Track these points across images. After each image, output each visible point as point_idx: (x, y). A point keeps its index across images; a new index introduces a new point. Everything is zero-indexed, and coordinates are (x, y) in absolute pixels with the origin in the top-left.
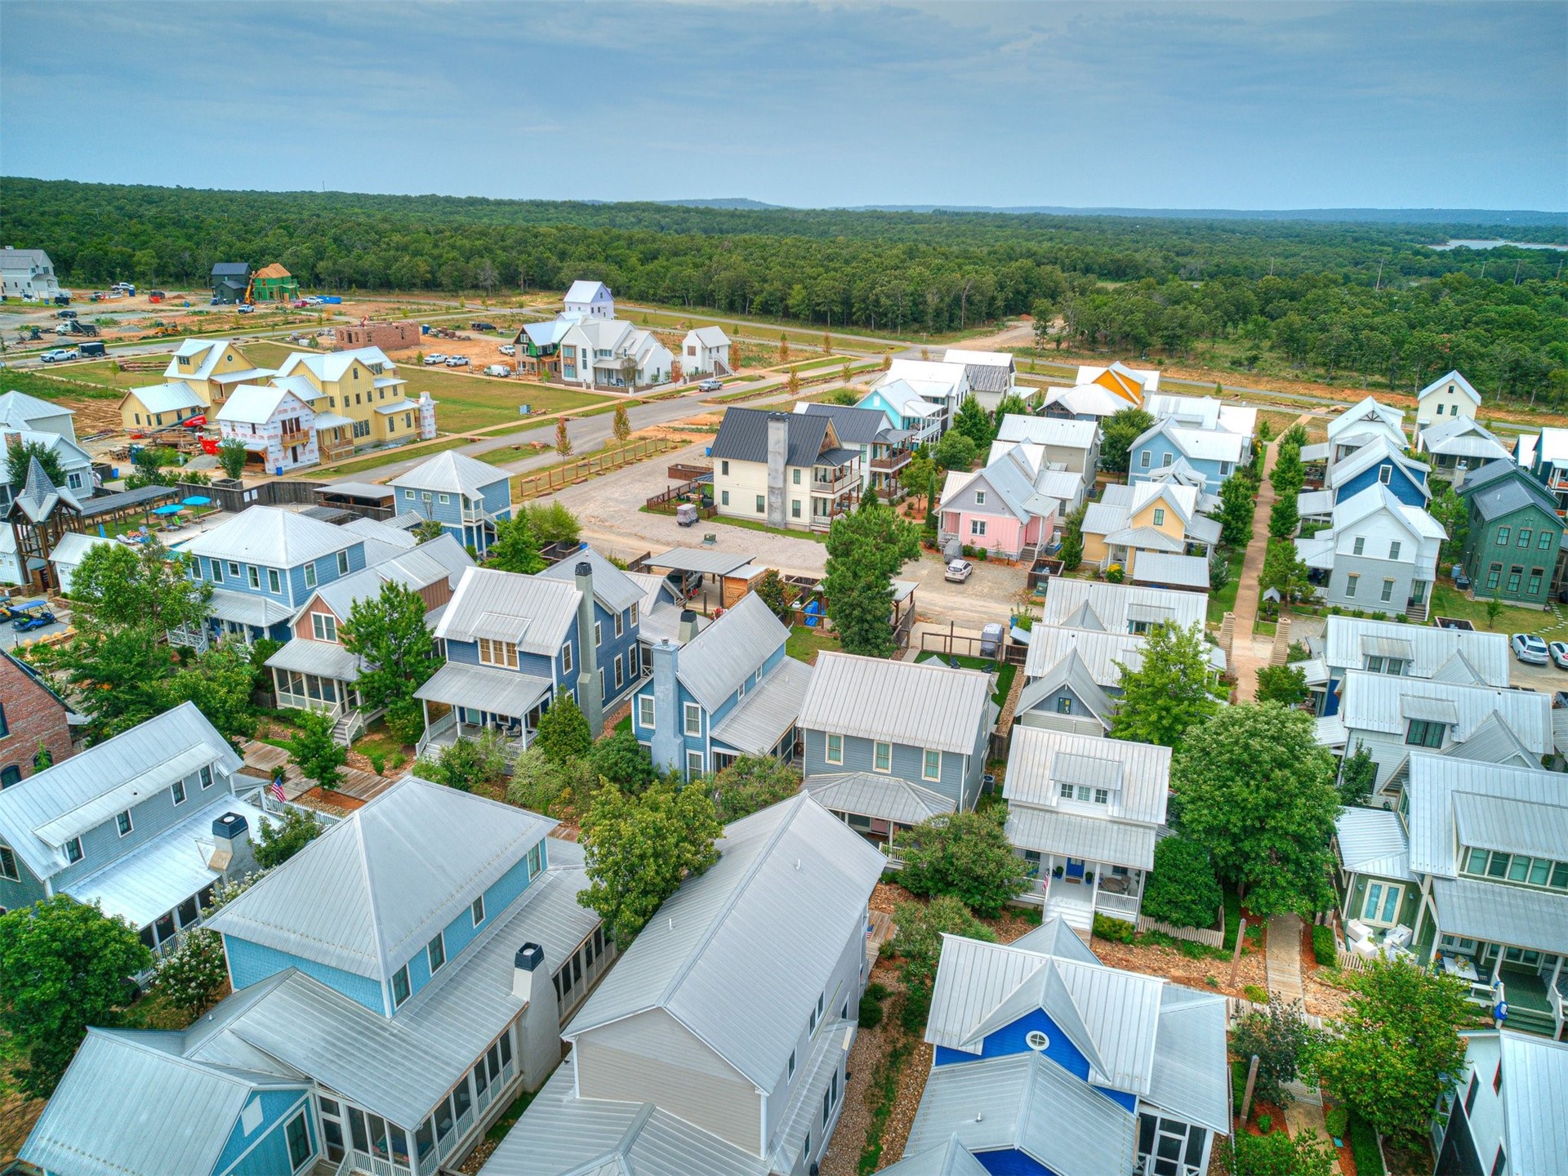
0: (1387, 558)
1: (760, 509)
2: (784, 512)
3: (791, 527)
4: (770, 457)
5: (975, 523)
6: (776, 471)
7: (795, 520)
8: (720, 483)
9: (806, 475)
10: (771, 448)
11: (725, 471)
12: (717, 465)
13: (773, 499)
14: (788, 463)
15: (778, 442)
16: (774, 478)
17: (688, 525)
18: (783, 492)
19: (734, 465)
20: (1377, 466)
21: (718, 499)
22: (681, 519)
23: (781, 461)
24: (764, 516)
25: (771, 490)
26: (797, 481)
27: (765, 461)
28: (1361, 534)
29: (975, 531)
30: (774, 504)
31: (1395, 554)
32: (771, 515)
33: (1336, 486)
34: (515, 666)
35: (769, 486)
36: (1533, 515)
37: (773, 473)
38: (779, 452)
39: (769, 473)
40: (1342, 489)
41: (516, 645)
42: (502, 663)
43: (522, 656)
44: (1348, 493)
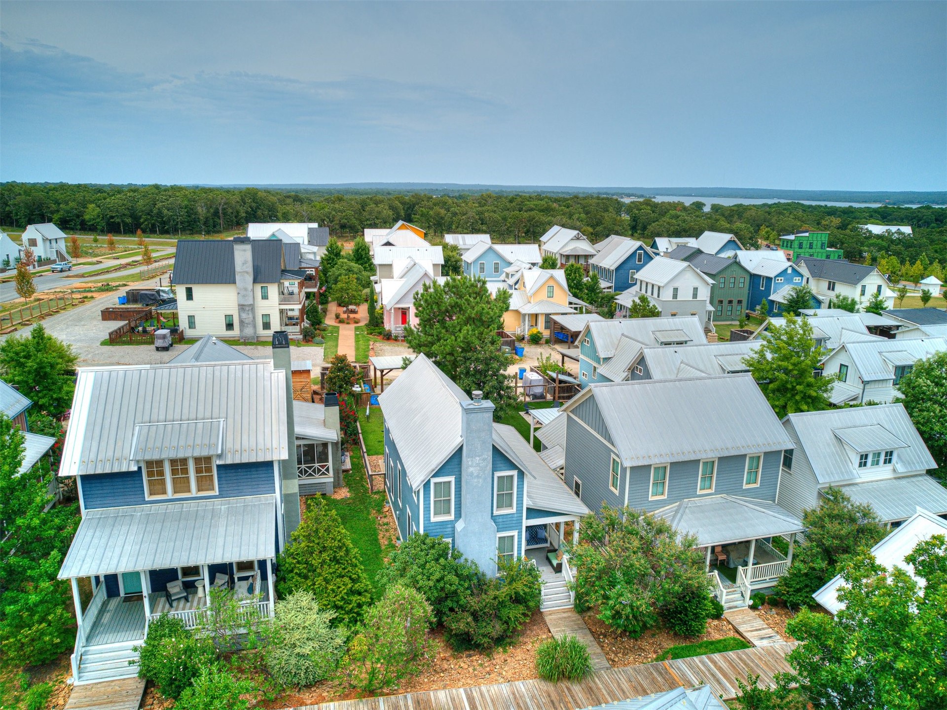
0: (691, 299)
1: (230, 326)
2: (255, 327)
3: (262, 339)
4: (238, 278)
6: (246, 289)
7: (266, 331)
8: (184, 308)
9: (273, 290)
10: (238, 268)
11: (189, 295)
12: (181, 292)
13: (244, 316)
14: (255, 281)
15: (245, 263)
16: (244, 296)
17: (166, 349)
18: (252, 308)
19: (197, 290)
20: (635, 252)
22: (159, 343)
23: (250, 278)
24: (236, 332)
25: (242, 307)
26: (265, 297)
27: (234, 282)
28: (676, 285)
30: (247, 321)
31: (695, 295)
32: (241, 330)
33: (613, 268)
34: (213, 489)
35: (239, 305)
36: (735, 268)
37: (243, 293)
38: (247, 273)
39: (239, 293)
40: (617, 269)
41: (208, 459)
42: (189, 491)
43: (222, 472)
44: (621, 271)
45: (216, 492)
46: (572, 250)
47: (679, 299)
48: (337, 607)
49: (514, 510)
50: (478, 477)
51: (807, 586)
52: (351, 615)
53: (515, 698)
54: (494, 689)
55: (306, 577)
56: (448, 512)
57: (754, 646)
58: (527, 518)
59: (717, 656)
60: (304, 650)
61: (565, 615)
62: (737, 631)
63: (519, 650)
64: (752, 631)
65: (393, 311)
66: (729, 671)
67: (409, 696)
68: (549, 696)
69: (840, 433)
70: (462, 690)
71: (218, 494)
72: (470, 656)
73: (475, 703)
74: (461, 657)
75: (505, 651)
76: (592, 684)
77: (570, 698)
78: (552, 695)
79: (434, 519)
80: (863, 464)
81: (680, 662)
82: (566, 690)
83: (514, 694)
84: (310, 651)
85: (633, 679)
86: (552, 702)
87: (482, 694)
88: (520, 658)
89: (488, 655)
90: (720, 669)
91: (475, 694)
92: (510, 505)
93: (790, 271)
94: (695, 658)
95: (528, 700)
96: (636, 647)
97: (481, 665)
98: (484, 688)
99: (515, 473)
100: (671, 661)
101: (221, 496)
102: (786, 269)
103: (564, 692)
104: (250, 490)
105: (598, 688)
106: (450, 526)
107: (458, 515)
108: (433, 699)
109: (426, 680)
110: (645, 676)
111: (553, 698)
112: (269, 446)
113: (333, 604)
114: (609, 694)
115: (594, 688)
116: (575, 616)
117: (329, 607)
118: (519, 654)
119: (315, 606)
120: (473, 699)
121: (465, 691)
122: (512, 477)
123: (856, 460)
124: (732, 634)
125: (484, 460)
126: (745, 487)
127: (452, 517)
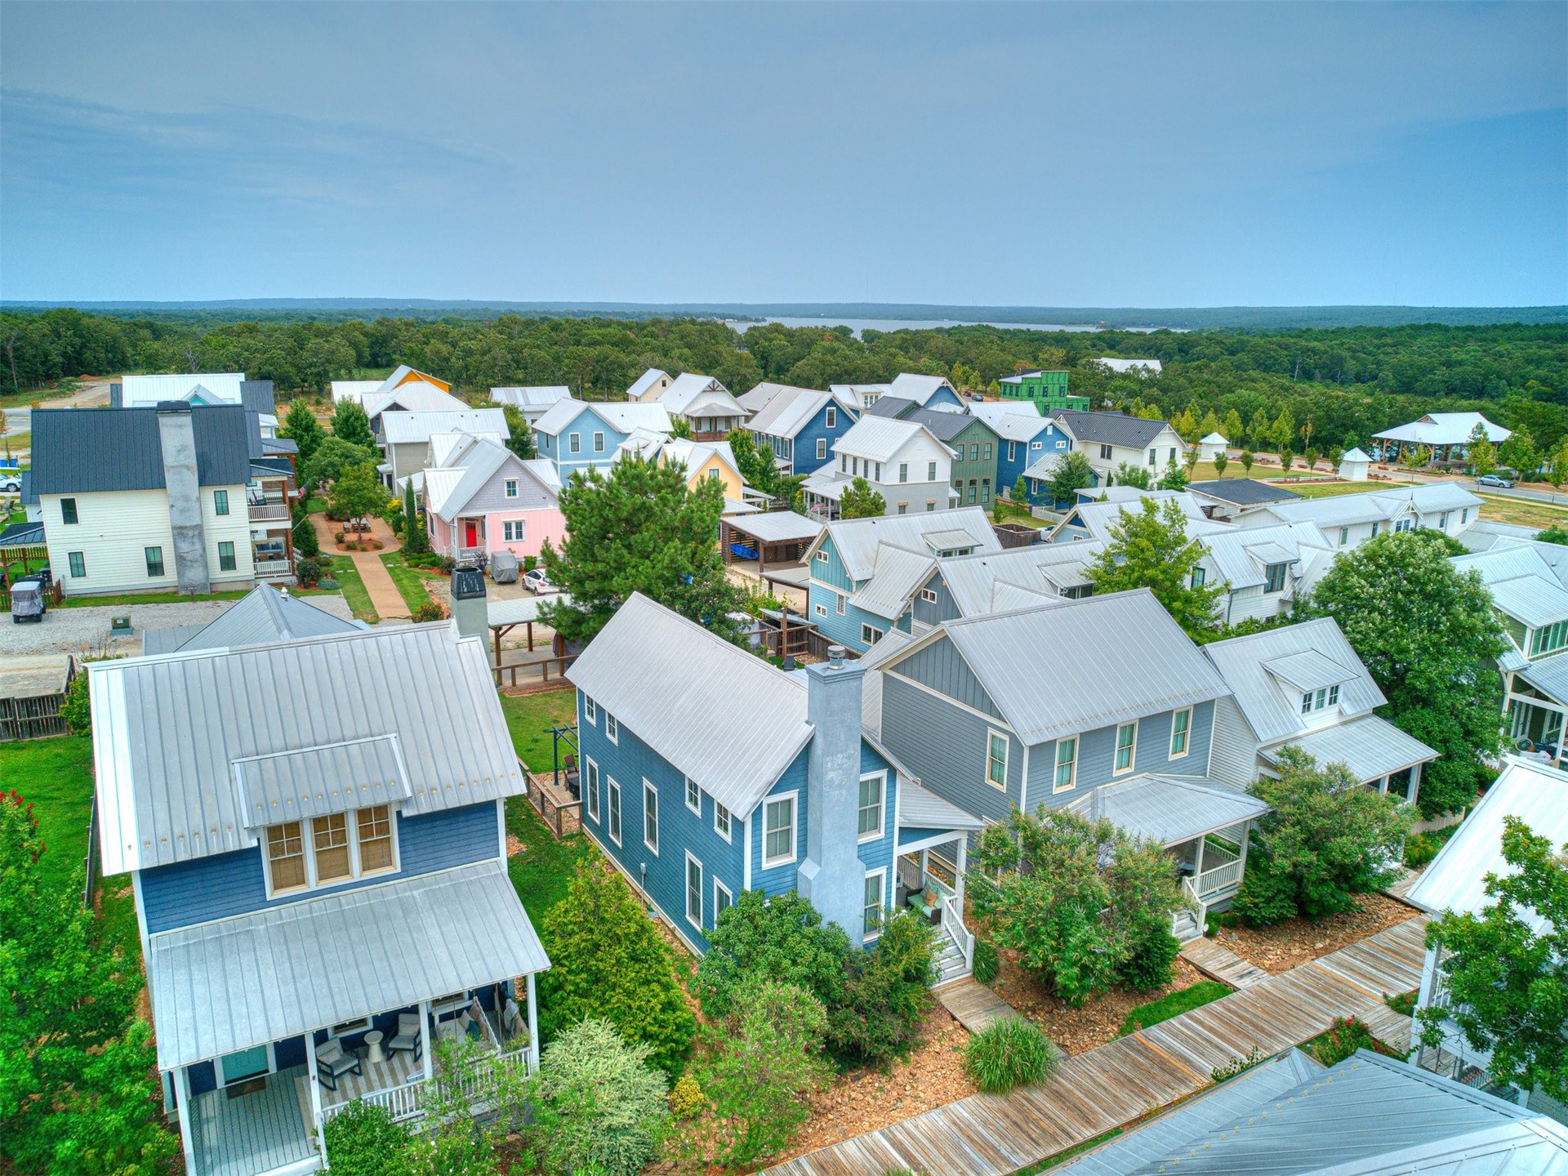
0: (926, 481)
1: (155, 568)
2: (206, 566)
3: (221, 588)
4: (169, 477)
5: (508, 526)
6: (186, 498)
7: (229, 575)
8: (59, 539)
9: (238, 498)
10: (169, 459)
11: (70, 513)
12: (49, 511)
13: (184, 547)
14: (203, 482)
15: (182, 449)
16: (182, 511)
17: (35, 619)
18: (199, 531)
19: (86, 505)
21: (60, 569)
22: (23, 608)
23: (193, 478)
24: (170, 577)
25: (179, 532)
26: (223, 510)
27: (162, 485)
28: (904, 460)
29: (508, 536)
30: (189, 557)
31: (932, 475)
32: (180, 574)
33: (791, 435)
34: (390, 863)
35: (174, 528)
36: (978, 430)
37: (179, 504)
38: (188, 468)
39: (172, 506)
40: (798, 437)
41: (382, 810)
42: (347, 872)
43: (408, 830)
44: (804, 441)
45: (397, 867)
46: (705, 408)
47: (909, 481)
48: (646, 1036)
49: (882, 834)
50: (840, 786)
51: (1279, 891)
52: (668, 1046)
53: (960, 1129)
54: (923, 1121)
55: (585, 994)
56: (788, 850)
57: (1236, 989)
58: (900, 844)
59: (1198, 1012)
60: (620, 1120)
61: (965, 989)
62: (1204, 973)
63: (925, 1056)
64: (1224, 968)
65: (456, 524)
66: (1223, 1030)
67: (802, 1160)
68: (1007, 1116)
69: (1270, 665)
70: (877, 1134)
71: (399, 870)
72: (858, 1078)
73: (907, 1150)
74: (846, 1083)
75: (905, 1061)
76: (1056, 1086)
77: (1036, 1113)
78: (1010, 1114)
79: (766, 865)
80: (1306, 708)
81: (1154, 1030)
82: (1025, 1102)
83: (955, 1124)
84: (631, 1118)
85: (1108, 1068)
86: (1015, 1123)
87: (909, 1134)
88: (932, 1068)
89: (884, 1072)
90: (1211, 1029)
91: (900, 1137)
92: (876, 827)
93: (1050, 432)
94: (1171, 1020)
95: (980, 1129)
96: (1084, 1020)
97: (881, 1089)
98: (908, 1124)
99: (882, 774)
100: (1143, 1031)
101: (405, 873)
102: (1046, 429)
103: (1023, 1105)
104: (456, 856)
105: (1068, 1091)
106: (789, 873)
107: (803, 853)
108: (841, 1156)
109: (810, 1130)
110: (1120, 1059)
111: (1014, 1118)
112: (488, 773)
113: (641, 1032)
114: (1087, 1096)
115: (1062, 1091)
116: (980, 989)
117: (636, 1038)
118: (927, 1060)
119: (619, 1041)
120: (901, 1144)
121: (883, 1134)
122: (878, 781)
123: (1298, 703)
124: (1198, 978)
125: (849, 757)
126: (1172, 758)
127: (794, 858)
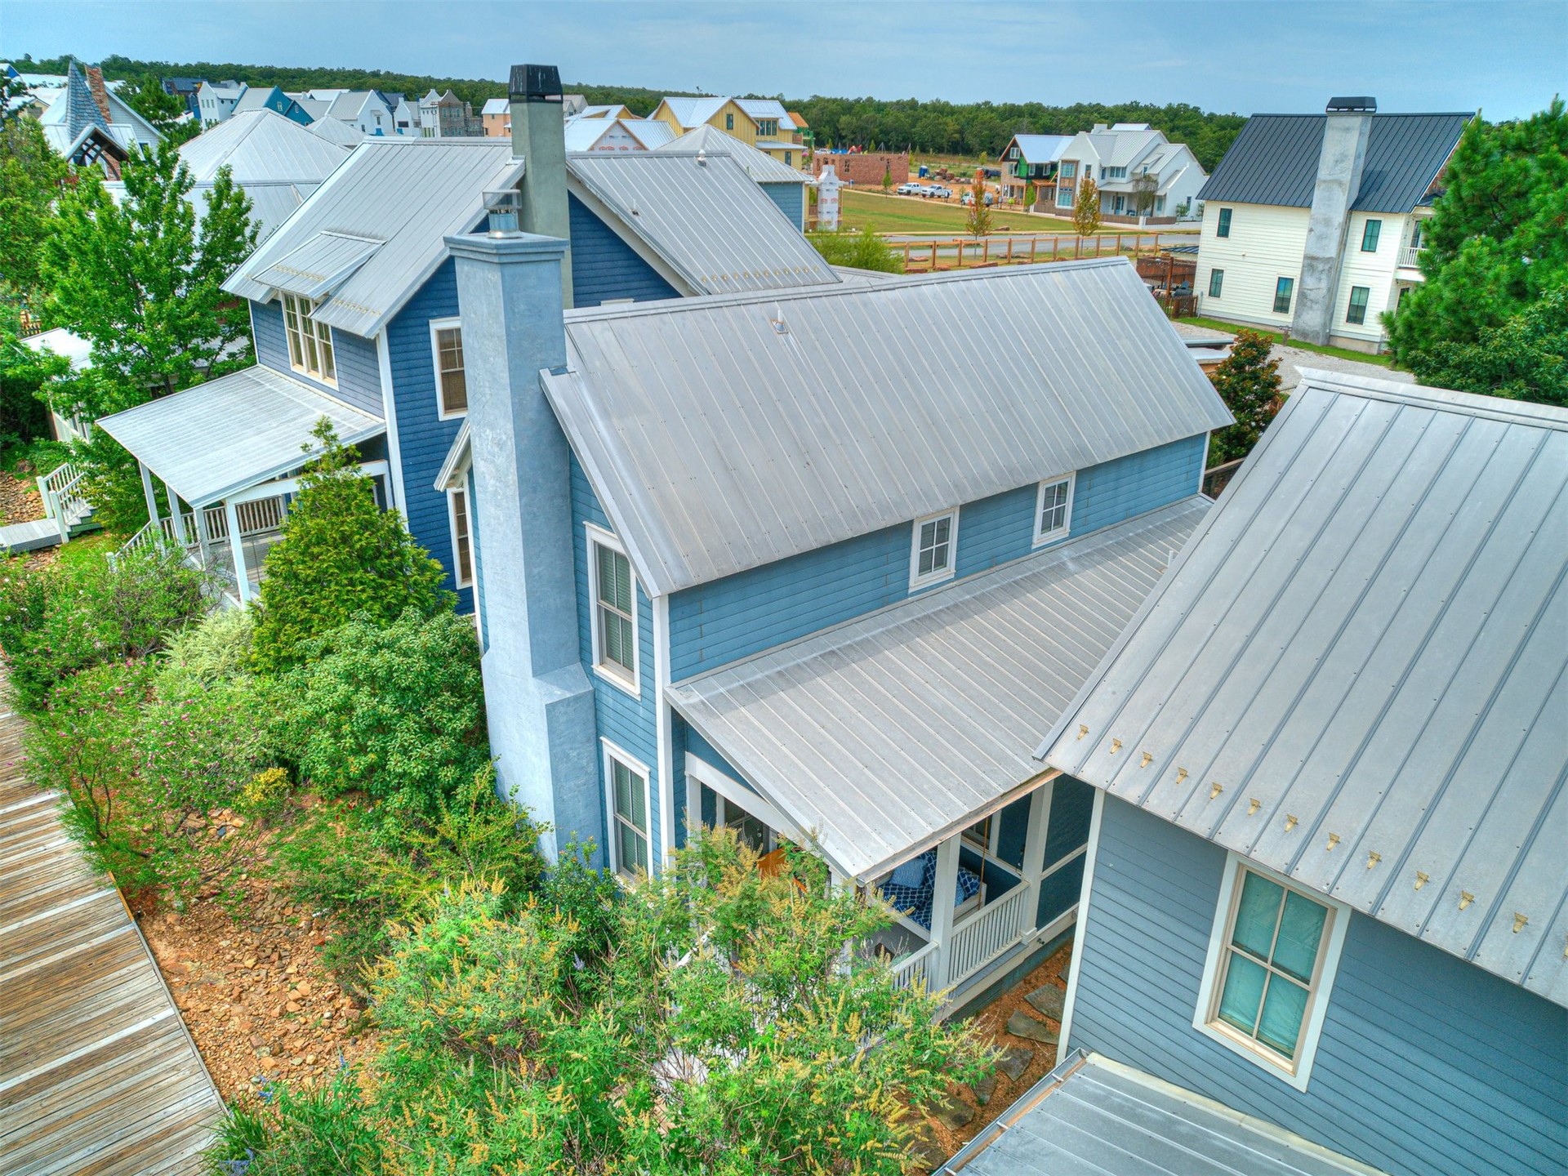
1: (1281, 305)
2: (1330, 312)
3: (1340, 343)
4: (1317, 195)
6: (1327, 222)
7: (1353, 329)
8: (1208, 253)
9: (1393, 231)
10: (1323, 171)
11: (1223, 228)
12: (1208, 219)
13: (1310, 282)
14: (1356, 206)
15: (1341, 160)
16: (1320, 237)
18: (1334, 268)
19: (1242, 216)
21: (1201, 285)
23: (1342, 198)
24: (1286, 319)
25: (1310, 262)
26: (1370, 244)
27: (1306, 205)
30: (1312, 295)
32: (1297, 315)
34: (335, 377)
35: (1306, 257)
37: (1319, 229)
38: (1340, 184)
39: (1311, 230)
45: (337, 385)
49: (636, 690)
50: (495, 500)
71: (338, 389)
83: (168, 1132)
92: (629, 666)
101: (340, 395)
104: (363, 398)
121: (166, 1021)
